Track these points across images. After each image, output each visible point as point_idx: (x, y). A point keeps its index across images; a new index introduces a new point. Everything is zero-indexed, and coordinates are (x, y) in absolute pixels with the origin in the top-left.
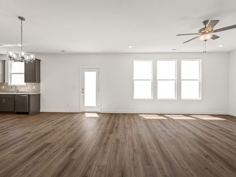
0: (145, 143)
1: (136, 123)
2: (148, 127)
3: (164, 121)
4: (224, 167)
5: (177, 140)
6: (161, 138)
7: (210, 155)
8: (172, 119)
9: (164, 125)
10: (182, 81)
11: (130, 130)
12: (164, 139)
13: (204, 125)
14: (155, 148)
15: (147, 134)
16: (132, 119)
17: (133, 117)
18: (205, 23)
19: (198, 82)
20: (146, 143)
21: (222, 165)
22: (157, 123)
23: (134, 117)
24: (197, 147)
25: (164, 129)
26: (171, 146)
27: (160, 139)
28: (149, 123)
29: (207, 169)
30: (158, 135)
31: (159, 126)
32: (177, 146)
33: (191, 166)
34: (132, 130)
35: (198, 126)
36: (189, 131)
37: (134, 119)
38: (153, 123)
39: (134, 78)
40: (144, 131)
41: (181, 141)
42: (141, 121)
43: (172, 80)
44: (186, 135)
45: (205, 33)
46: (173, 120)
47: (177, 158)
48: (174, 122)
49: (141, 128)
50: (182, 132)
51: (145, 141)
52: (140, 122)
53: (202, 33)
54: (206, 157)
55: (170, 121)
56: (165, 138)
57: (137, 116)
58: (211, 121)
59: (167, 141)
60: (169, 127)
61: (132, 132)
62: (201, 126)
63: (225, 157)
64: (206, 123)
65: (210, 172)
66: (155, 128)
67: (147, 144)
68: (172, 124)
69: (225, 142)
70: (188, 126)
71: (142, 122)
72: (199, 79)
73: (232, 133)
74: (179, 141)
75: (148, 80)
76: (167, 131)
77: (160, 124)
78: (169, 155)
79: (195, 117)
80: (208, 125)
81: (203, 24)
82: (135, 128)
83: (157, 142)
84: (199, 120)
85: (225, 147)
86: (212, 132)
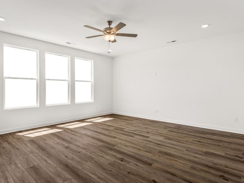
0: (51, 177)
1: (18, 149)
2: (42, 149)
3: (62, 134)
4: (138, 164)
5: (88, 154)
6: (70, 159)
7: (123, 157)
8: (68, 129)
9: (64, 140)
10: (75, 82)
11: (13, 166)
12: (73, 159)
13: (102, 128)
14: (70, 177)
15: (45, 161)
16: (6, 145)
17: (7, 141)
18: (110, 23)
19: (90, 84)
20: (53, 176)
21: (136, 163)
22: (53, 139)
23: (10, 140)
24: (110, 154)
25: (67, 145)
26: (86, 164)
27: (69, 161)
28: (42, 143)
29: (129, 173)
30: (64, 157)
31: (58, 143)
32: (92, 161)
33: (117, 178)
34: (16, 164)
35: (98, 130)
36: (94, 138)
37: (9, 143)
38: (47, 142)
39: (5, 75)
40: (39, 157)
41: (93, 153)
42: (26, 143)
43: (65, 80)
44: (93, 144)
45: (109, 33)
46: (71, 130)
47: (101, 176)
48: (73, 133)
49: (31, 155)
50: (89, 142)
51: (50, 173)
52: (24, 146)
53: (107, 32)
54: (122, 161)
55: (68, 133)
56: (74, 156)
57: (13, 137)
58: (105, 122)
59: (78, 160)
60: (71, 140)
61: (19, 168)
62: (100, 129)
63: (133, 154)
64: (102, 125)
65: (133, 174)
66: (53, 148)
67: (55, 177)
68: (72, 135)
69: (125, 140)
70: (90, 133)
71: (29, 145)
72: (92, 81)
73: (124, 130)
74: (91, 155)
75: (32, 79)
76: (71, 146)
77: (57, 140)
78: (91, 177)
79: (90, 122)
80: (105, 127)
81: (107, 23)
82: (21, 158)
83: (67, 167)
84: (96, 124)
85: (128, 144)
86: (112, 133)
